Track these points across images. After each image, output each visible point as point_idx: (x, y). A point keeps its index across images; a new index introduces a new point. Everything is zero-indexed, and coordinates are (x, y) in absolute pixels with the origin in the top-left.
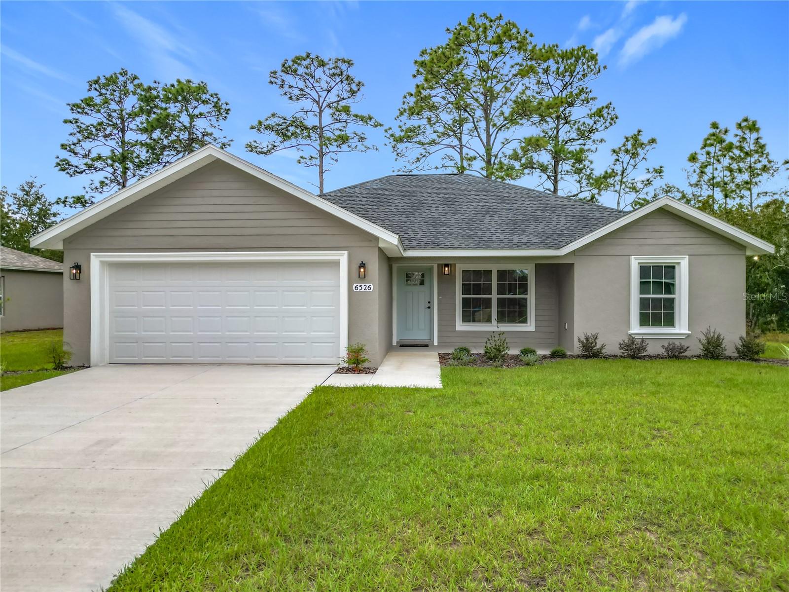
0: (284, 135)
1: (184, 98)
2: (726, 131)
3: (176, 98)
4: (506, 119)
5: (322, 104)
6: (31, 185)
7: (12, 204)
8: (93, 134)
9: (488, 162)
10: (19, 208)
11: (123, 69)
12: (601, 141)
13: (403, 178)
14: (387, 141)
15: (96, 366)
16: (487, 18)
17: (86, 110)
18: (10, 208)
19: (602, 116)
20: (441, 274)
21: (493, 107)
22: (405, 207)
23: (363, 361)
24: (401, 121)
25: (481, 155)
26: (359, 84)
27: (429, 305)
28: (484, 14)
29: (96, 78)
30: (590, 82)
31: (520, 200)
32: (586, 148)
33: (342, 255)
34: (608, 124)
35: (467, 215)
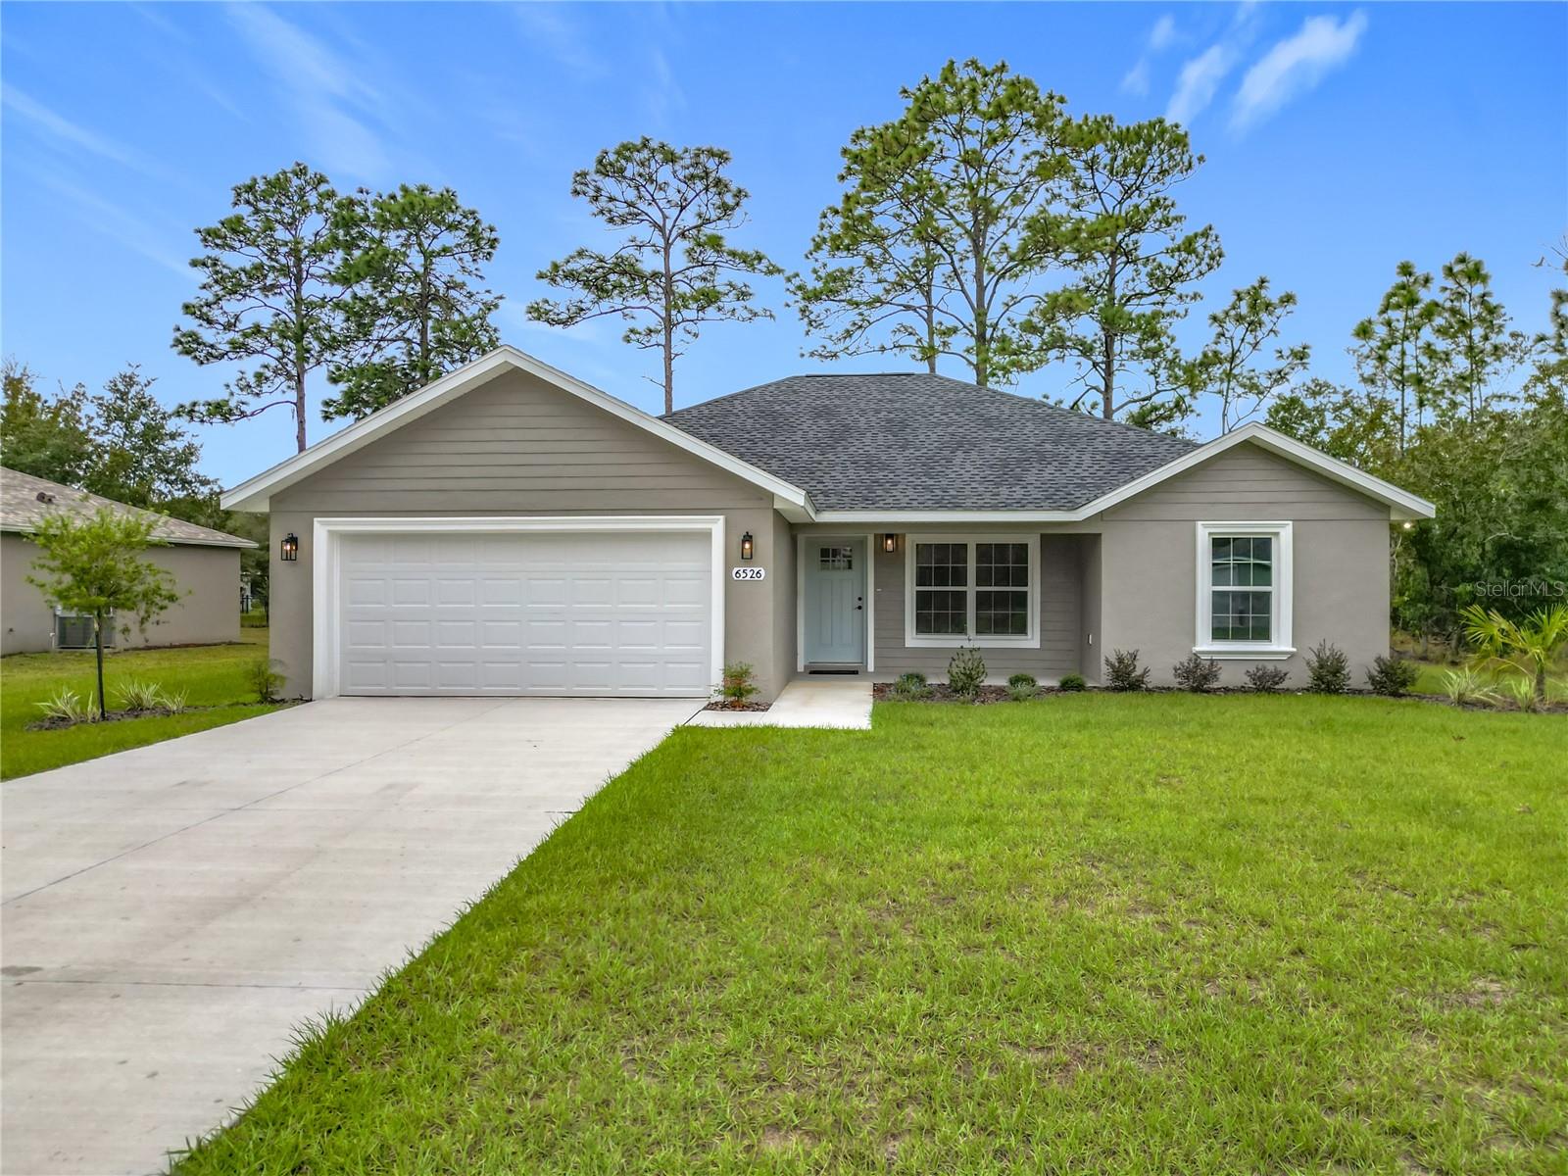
0: (599, 288)
1: (414, 220)
2: (1427, 281)
3: (401, 221)
4: (1012, 258)
5: (671, 232)
6: (130, 381)
7: (95, 416)
8: (243, 287)
9: (981, 338)
10: (108, 422)
11: (299, 165)
12: (1195, 296)
13: (818, 382)
14: (790, 298)
15: (322, 698)
16: (978, 69)
17: (229, 241)
18: (91, 424)
19: (1194, 251)
20: (880, 550)
21: (988, 235)
22: (820, 435)
23: (749, 692)
24: (817, 260)
25: (967, 324)
26: (739, 194)
27: (860, 603)
28: (973, 62)
29: (248, 182)
30: (1173, 188)
31: (1017, 424)
32: (1166, 309)
33: (715, 522)
34: (1204, 267)
35: (925, 450)
